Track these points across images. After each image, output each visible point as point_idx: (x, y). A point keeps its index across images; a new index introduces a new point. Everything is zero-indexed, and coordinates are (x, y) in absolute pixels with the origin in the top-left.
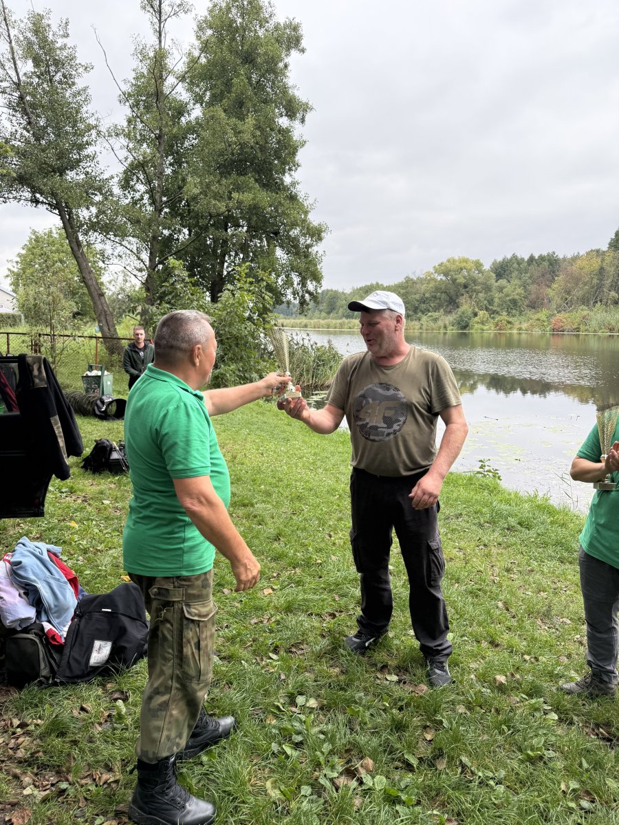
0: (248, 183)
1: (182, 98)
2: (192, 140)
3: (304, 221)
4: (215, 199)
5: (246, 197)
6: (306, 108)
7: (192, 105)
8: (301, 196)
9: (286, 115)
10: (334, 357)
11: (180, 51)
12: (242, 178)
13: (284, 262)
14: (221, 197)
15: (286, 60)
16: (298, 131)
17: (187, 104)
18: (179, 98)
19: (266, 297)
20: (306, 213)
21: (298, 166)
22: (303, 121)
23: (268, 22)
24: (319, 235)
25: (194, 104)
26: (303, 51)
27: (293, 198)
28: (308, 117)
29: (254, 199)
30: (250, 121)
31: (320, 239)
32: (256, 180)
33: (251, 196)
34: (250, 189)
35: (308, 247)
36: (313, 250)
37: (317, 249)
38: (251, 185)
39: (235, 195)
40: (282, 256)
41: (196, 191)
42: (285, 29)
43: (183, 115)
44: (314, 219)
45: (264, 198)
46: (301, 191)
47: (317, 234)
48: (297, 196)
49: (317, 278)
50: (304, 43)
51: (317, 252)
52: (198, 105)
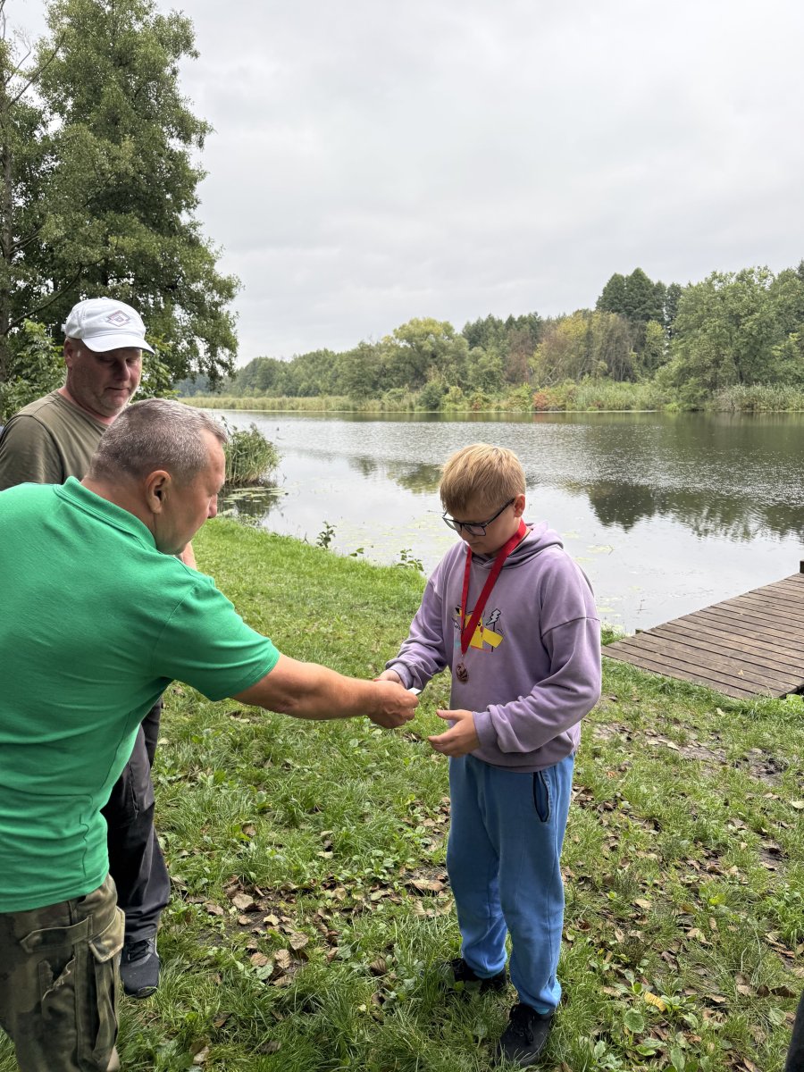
0: (130, 224)
1: (34, 105)
2: (49, 163)
3: (209, 272)
4: (85, 245)
5: (128, 242)
6: (204, 129)
7: (48, 114)
8: (203, 242)
9: (177, 136)
10: (260, 445)
11: (27, 44)
12: (122, 217)
13: (185, 324)
14: (94, 242)
15: (173, 66)
16: (195, 158)
17: (41, 113)
18: (30, 104)
19: (161, 370)
20: (212, 262)
21: (198, 203)
22: (201, 144)
23: (147, 14)
24: (229, 290)
25: (51, 113)
26: (195, 55)
27: (193, 243)
28: (207, 139)
29: (137, 245)
30: (128, 144)
31: (231, 296)
32: (142, 221)
33: (135, 241)
34: (134, 231)
35: (217, 305)
36: (224, 309)
37: (227, 308)
38: (134, 226)
39: (112, 239)
40: (183, 316)
41: (60, 233)
42: (171, 24)
43: (36, 129)
44: (222, 270)
45: (152, 243)
46: (203, 234)
47: (226, 289)
48: (198, 241)
49: (230, 344)
50: (196, 45)
51: (228, 312)
52: (57, 115)
